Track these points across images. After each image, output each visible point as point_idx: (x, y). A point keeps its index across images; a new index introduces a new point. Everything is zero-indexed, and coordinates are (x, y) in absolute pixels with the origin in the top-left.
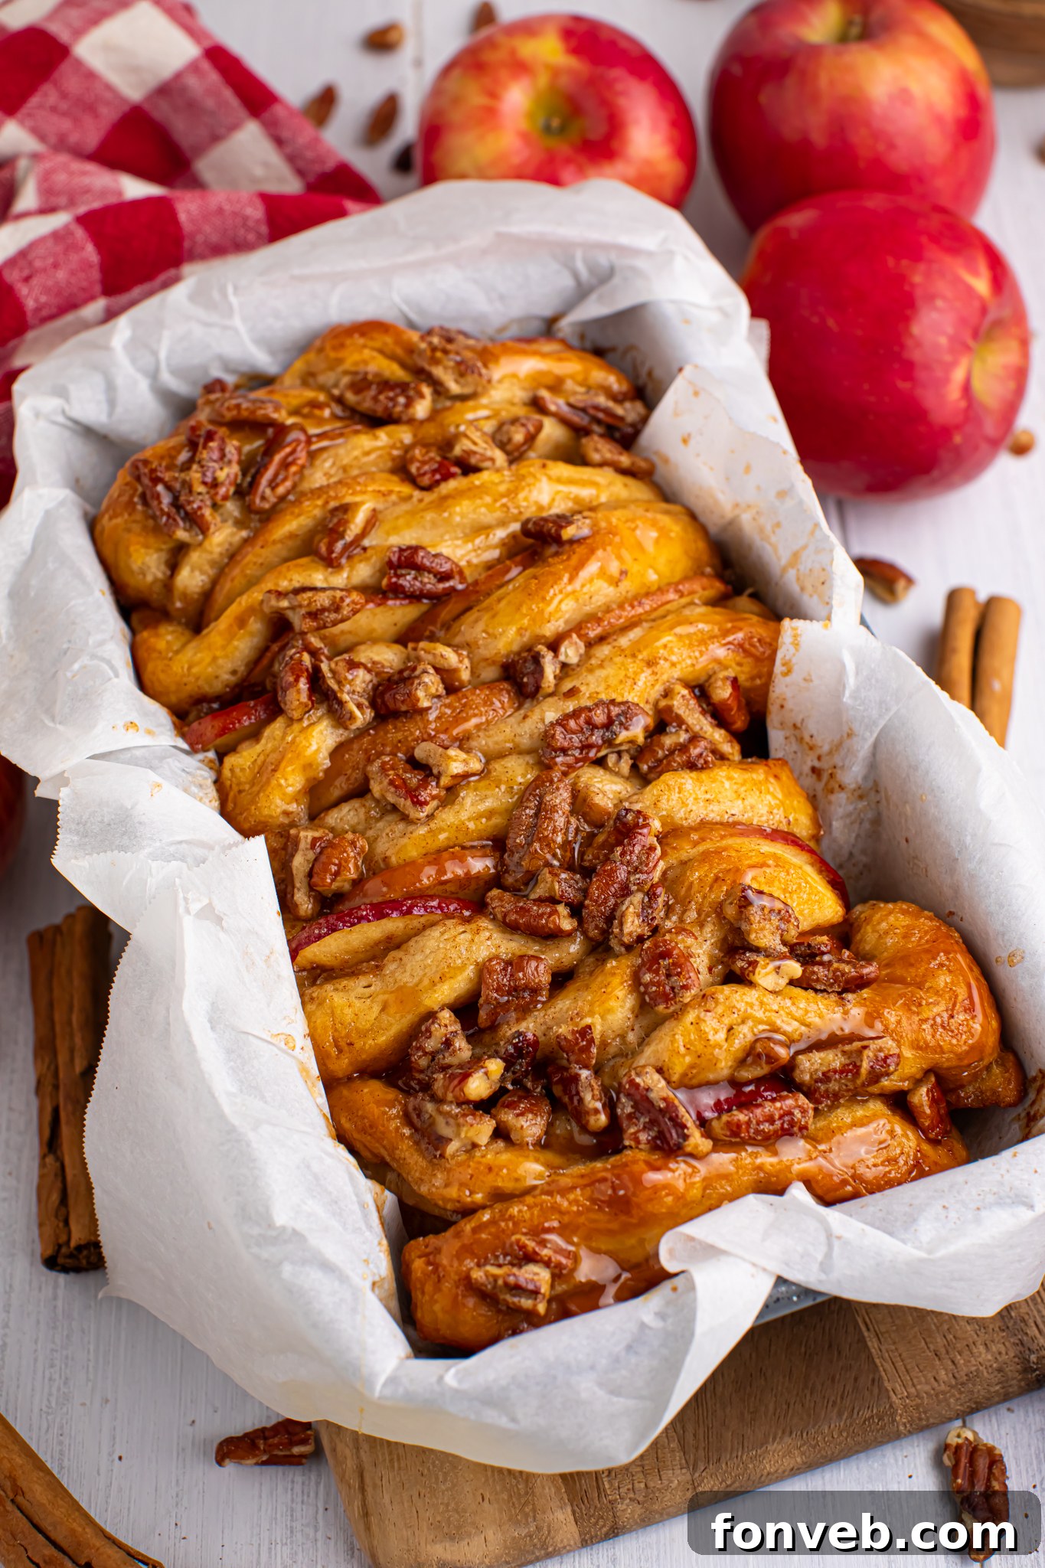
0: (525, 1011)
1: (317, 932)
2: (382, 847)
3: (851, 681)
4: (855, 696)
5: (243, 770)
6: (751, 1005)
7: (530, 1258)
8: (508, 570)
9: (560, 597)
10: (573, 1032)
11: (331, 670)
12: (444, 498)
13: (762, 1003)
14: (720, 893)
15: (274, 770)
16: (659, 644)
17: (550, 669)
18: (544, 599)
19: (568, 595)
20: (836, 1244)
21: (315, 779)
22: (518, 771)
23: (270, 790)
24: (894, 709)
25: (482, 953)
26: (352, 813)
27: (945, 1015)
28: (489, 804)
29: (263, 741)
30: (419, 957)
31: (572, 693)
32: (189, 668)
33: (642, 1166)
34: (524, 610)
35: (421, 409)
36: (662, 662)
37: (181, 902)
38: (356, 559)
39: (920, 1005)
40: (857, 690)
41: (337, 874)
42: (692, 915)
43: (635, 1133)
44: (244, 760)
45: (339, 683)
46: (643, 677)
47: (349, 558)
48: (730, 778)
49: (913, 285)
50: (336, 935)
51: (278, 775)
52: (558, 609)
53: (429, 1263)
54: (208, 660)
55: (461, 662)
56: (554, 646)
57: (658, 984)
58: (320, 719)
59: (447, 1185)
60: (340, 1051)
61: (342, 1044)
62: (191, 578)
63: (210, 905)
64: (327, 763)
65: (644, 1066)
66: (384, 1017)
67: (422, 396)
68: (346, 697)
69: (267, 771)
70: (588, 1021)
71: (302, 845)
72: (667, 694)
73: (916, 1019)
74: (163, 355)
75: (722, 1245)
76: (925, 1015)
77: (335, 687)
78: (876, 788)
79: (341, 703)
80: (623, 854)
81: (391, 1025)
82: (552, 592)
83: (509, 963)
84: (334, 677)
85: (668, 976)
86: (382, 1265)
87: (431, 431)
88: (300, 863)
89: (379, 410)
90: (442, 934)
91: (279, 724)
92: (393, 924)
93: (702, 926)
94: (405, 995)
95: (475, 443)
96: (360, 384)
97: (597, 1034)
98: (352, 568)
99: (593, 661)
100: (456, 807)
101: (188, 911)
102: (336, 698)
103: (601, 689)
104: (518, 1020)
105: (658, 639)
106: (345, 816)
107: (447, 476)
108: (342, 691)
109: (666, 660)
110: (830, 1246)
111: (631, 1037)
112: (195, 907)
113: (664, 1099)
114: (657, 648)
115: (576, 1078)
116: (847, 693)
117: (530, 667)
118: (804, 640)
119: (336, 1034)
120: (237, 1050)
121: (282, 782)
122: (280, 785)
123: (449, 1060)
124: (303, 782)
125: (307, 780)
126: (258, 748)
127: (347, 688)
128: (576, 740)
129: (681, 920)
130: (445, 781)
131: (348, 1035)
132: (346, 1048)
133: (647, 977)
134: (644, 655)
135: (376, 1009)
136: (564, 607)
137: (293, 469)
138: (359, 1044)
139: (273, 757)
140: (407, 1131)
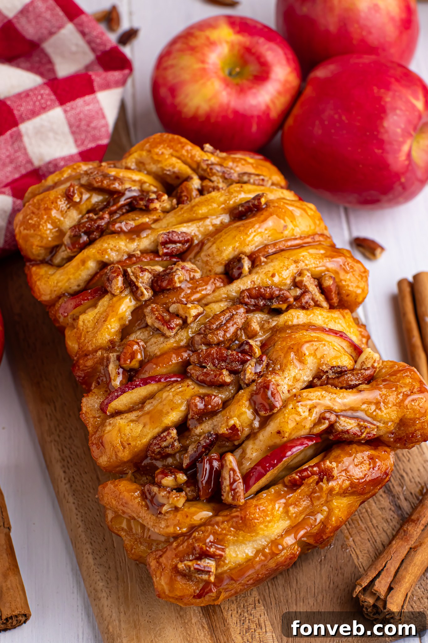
1: (116, 394)
5: (89, 321)
9: (254, 234)
11: (132, 272)
15: (105, 321)
16: (301, 255)
18: (246, 234)
19: (258, 234)
21: (124, 325)
23: (103, 330)
29: (99, 307)
34: (237, 239)
36: (301, 262)
44: (89, 316)
45: (136, 278)
50: (125, 394)
51: (107, 323)
52: (253, 240)
58: (126, 295)
60: (124, 448)
61: (125, 444)
64: (130, 318)
66: (144, 430)
68: (140, 285)
69: (101, 321)
77: (134, 280)
79: (137, 288)
81: (148, 433)
82: (250, 231)
84: (134, 275)
91: (106, 299)
92: (152, 387)
97: (239, 429)
102: (135, 285)
105: (300, 253)
108: (138, 282)
109: (303, 262)
114: (300, 257)
119: (122, 440)
121: (109, 326)
122: (108, 328)
124: (119, 327)
125: (121, 325)
126: (96, 310)
127: (140, 280)
131: (128, 440)
132: (127, 446)
135: (141, 427)
136: (256, 239)
138: (133, 444)
139: (104, 314)
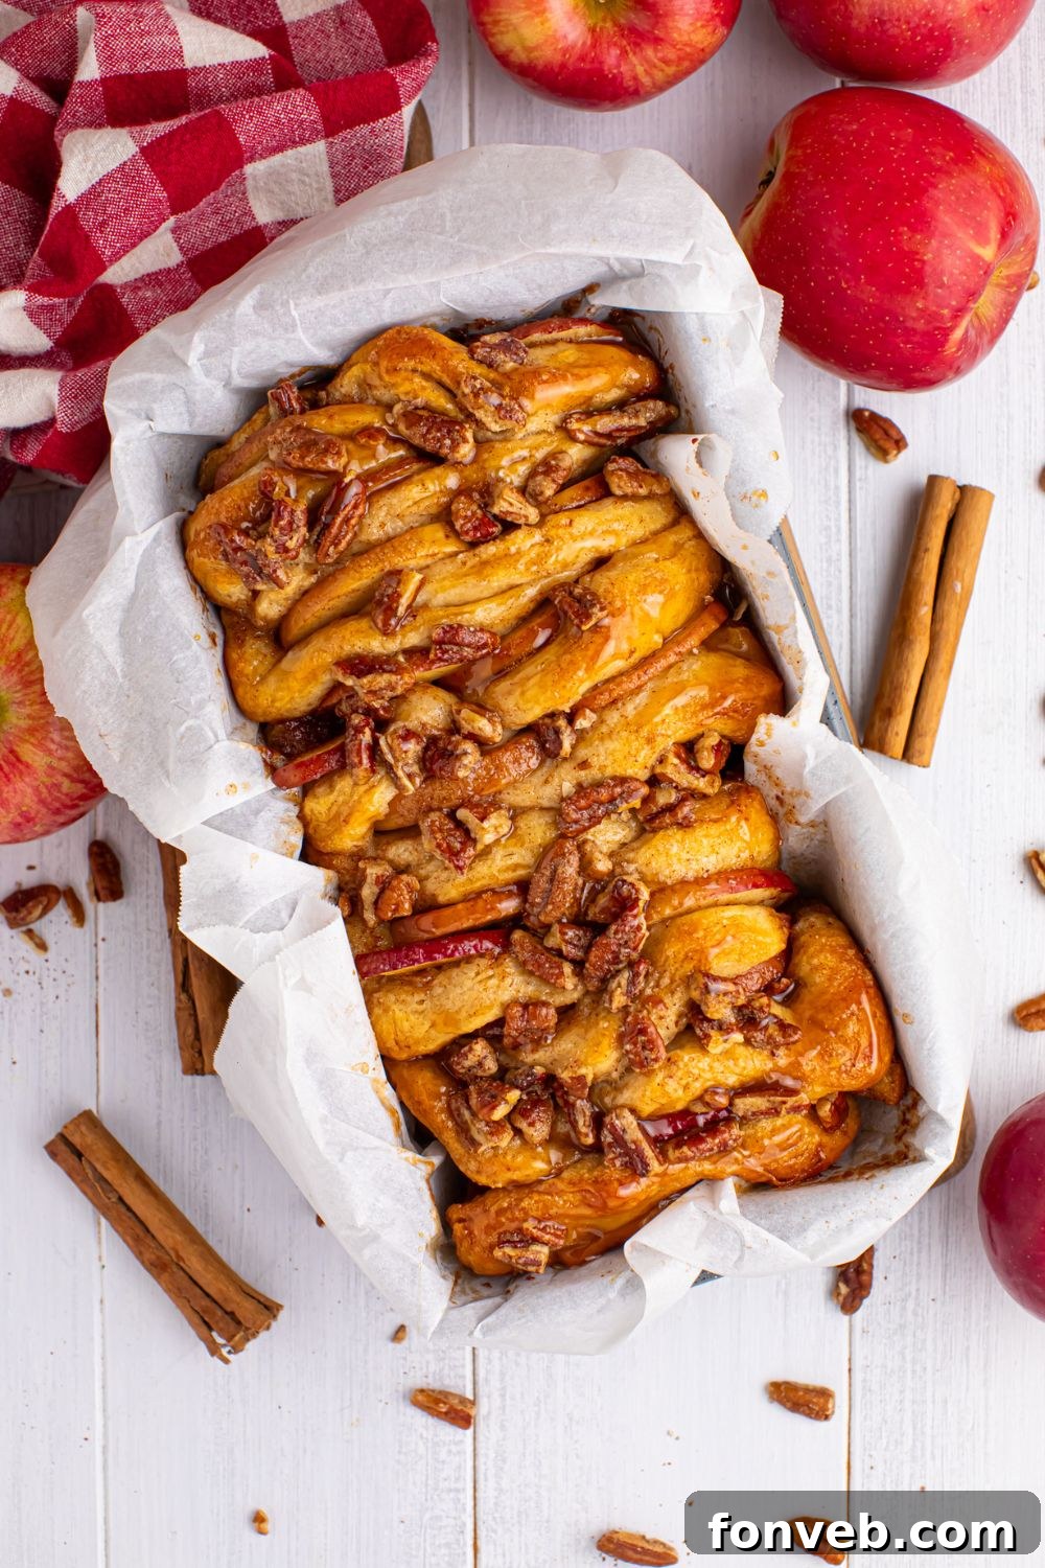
0: (538, 1043)
2: (431, 886)
3: (811, 763)
4: (813, 774)
5: (321, 811)
6: (704, 1070)
7: (535, 1240)
8: (535, 635)
10: (572, 1078)
11: (388, 746)
12: (484, 564)
13: (711, 1067)
14: (688, 968)
15: (345, 821)
16: (657, 719)
17: (567, 741)
20: (747, 1251)
22: (538, 830)
23: (342, 835)
24: (843, 790)
25: (506, 995)
26: (407, 854)
27: (849, 1064)
28: (515, 859)
29: (335, 793)
30: (459, 991)
31: (584, 765)
32: (273, 701)
33: (616, 1184)
35: (466, 451)
36: (660, 736)
37: (281, 977)
38: (406, 629)
39: (831, 1055)
40: (815, 768)
41: (396, 910)
42: (666, 981)
43: (613, 1159)
44: (320, 805)
45: (395, 759)
46: (643, 754)
47: (402, 626)
48: (706, 836)
49: (923, 262)
53: (465, 1228)
54: (287, 699)
55: (494, 731)
56: (571, 718)
57: (636, 1054)
58: (380, 781)
59: (478, 1172)
60: (399, 1047)
61: (402, 1044)
62: (270, 607)
63: (303, 979)
64: (387, 810)
65: (623, 1106)
66: (433, 1032)
67: (465, 441)
68: (400, 773)
69: (341, 819)
70: (583, 1071)
71: (369, 880)
72: (662, 760)
73: (826, 1067)
74: (234, 368)
75: (668, 1252)
76: (833, 1065)
77: (392, 761)
78: (826, 824)
79: (396, 776)
80: (616, 932)
81: (437, 1038)
83: (525, 1006)
84: (390, 755)
85: (644, 1048)
86: (431, 1226)
87: (473, 474)
88: (368, 892)
89: (429, 447)
90: (478, 974)
93: (673, 993)
94: (450, 1019)
95: (511, 504)
96: (412, 416)
97: (589, 1079)
98: (404, 636)
99: (604, 729)
100: (489, 862)
101: (286, 985)
102: (393, 770)
103: (608, 762)
104: (534, 1051)
105: (658, 712)
106: (401, 851)
107: (488, 539)
108: (397, 764)
109: (663, 733)
110: (742, 1251)
111: (615, 1075)
112: (292, 982)
113: (634, 1142)
114: (656, 725)
115: (573, 1105)
116: (807, 770)
117: (552, 736)
118: (776, 733)
120: (327, 1082)
123: (480, 1073)
126: (332, 798)
127: (401, 762)
128: (586, 814)
129: (657, 985)
130: (480, 847)
133: (628, 1047)
134: (645, 732)
135: (427, 1025)
137: (353, 522)
138: (414, 1048)
139: (345, 811)
140: (450, 1124)
